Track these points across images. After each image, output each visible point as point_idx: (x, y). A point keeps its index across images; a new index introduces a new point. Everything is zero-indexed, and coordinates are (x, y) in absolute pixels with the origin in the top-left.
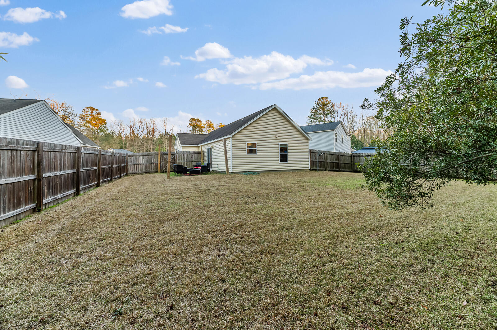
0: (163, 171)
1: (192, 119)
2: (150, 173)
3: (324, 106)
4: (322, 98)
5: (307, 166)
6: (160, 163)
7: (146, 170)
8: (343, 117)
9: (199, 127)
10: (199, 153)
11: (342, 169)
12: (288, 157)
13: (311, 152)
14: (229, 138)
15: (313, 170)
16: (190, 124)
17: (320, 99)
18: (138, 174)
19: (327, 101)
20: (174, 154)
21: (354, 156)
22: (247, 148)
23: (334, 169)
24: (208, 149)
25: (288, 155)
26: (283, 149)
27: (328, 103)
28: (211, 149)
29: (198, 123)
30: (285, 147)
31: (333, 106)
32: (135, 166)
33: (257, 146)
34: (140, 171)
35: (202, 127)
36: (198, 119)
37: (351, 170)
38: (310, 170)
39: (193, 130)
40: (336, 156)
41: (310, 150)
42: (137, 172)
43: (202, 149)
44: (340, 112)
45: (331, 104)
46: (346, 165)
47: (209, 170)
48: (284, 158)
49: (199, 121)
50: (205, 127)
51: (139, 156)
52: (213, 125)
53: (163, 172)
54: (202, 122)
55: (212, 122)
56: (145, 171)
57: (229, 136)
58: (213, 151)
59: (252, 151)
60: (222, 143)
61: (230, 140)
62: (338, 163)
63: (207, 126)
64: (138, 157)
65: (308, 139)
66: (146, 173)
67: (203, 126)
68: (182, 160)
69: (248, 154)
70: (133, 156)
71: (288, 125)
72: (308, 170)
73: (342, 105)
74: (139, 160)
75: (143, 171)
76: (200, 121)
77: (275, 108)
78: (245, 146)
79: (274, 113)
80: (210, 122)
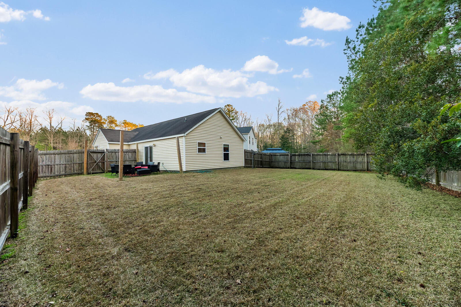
0: (89, 172)
1: (89, 113)
2: (71, 175)
3: (229, 112)
4: (228, 105)
5: (242, 164)
6: (87, 164)
7: (66, 172)
8: (243, 123)
9: (99, 123)
10: (134, 152)
11: (264, 166)
12: (230, 155)
13: (246, 152)
14: (183, 136)
15: (246, 167)
16: (86, 119)
17: (226, 106)
18: (54, 177)
19: (232, 109)
20: (104, 153)
21: (271, 155)
22: (198, 147)
23: (259, 166)
24: (146, 148)
25: (230, 154)
26: (226, 149)
27: (233, 110)
28: (151, 148)
29: (97, 118)
30: (227, 147)
31: (236, 113)
32: (48, 168)
33: (206, 146)
34: (56, 173)
35: (102, 123)
36: (97, 114)
37: (269, 166)
38: (244, 167)
39: (91, 125)
40: (261, 155)
41: (245, 150)
42: (53, 174)
43: (137, 147)
44: (241, 119)
45: (235, 111)
46: (267, 162)
47: (159, 170)
48: (226, 157)
49: (98, 116)
50: (107, 123)
51: (54, 154)
52: (116, 121)
53: (90, 174)
54: (103, 118)
55: (116, 118)
56: (64, 173)
57: (183, 135)
58: (154, 150)
59: (202, 150)
60: (175, 141)
61: (184, 138)
62: (262, 161)
63: (109, 122)
64: (53, 156)
65: (243, 140)
66: (66, 175)
67: (104, 121)
68: (113, 159)
69: (199, 153)
70: (45, 154)
71: (229, 127)
72: (243, 167)
73: (243, 113)
74: (55, 160)
75: (62, 173)
76: (100, 116)
77: (220, 111)
78: (196, 145)
79: (219, 116)
80: (113, 118)
